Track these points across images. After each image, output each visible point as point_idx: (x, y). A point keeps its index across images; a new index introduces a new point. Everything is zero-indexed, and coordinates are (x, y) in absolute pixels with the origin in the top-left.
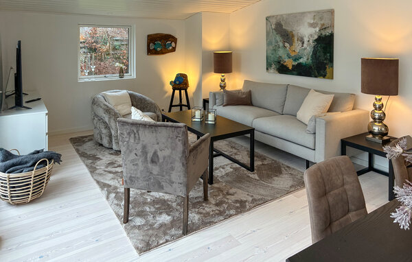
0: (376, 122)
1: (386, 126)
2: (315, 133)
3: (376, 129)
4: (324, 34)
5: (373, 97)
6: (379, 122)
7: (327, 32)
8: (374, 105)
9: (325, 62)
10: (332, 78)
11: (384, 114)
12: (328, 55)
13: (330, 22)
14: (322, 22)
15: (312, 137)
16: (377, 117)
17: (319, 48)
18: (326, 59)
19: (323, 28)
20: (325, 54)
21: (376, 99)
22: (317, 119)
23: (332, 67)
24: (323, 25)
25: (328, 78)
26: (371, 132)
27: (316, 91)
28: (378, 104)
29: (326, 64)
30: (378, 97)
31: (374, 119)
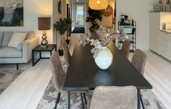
0: (43, 40)
1: (47, 41)
2: (22, 50)
3: (44, 43)
4: (19, 7)
5: (42, 31)
6: (45, 40)
7: (21, 6)
8: (43, 34)
9: (20, 19)
10: (23, 26)
11: (46, 37)
12: (21, 16)
13: (22, 2)
14: (18, 2)
15: (21, 52)
16: (44, 38)
17: (16, 13)
18: (20, 18)
19: (18, 5)
20: (19, 15)
21: (43, 32)
22: (23, 44)
23: (23, 21)
24: (19, 3)
25: (21, 26)
26: (42, 44)
27: (17, 32)
28: (44, 33)
29: (20, 20)
30: (44, 31)
31: (43, 39)
